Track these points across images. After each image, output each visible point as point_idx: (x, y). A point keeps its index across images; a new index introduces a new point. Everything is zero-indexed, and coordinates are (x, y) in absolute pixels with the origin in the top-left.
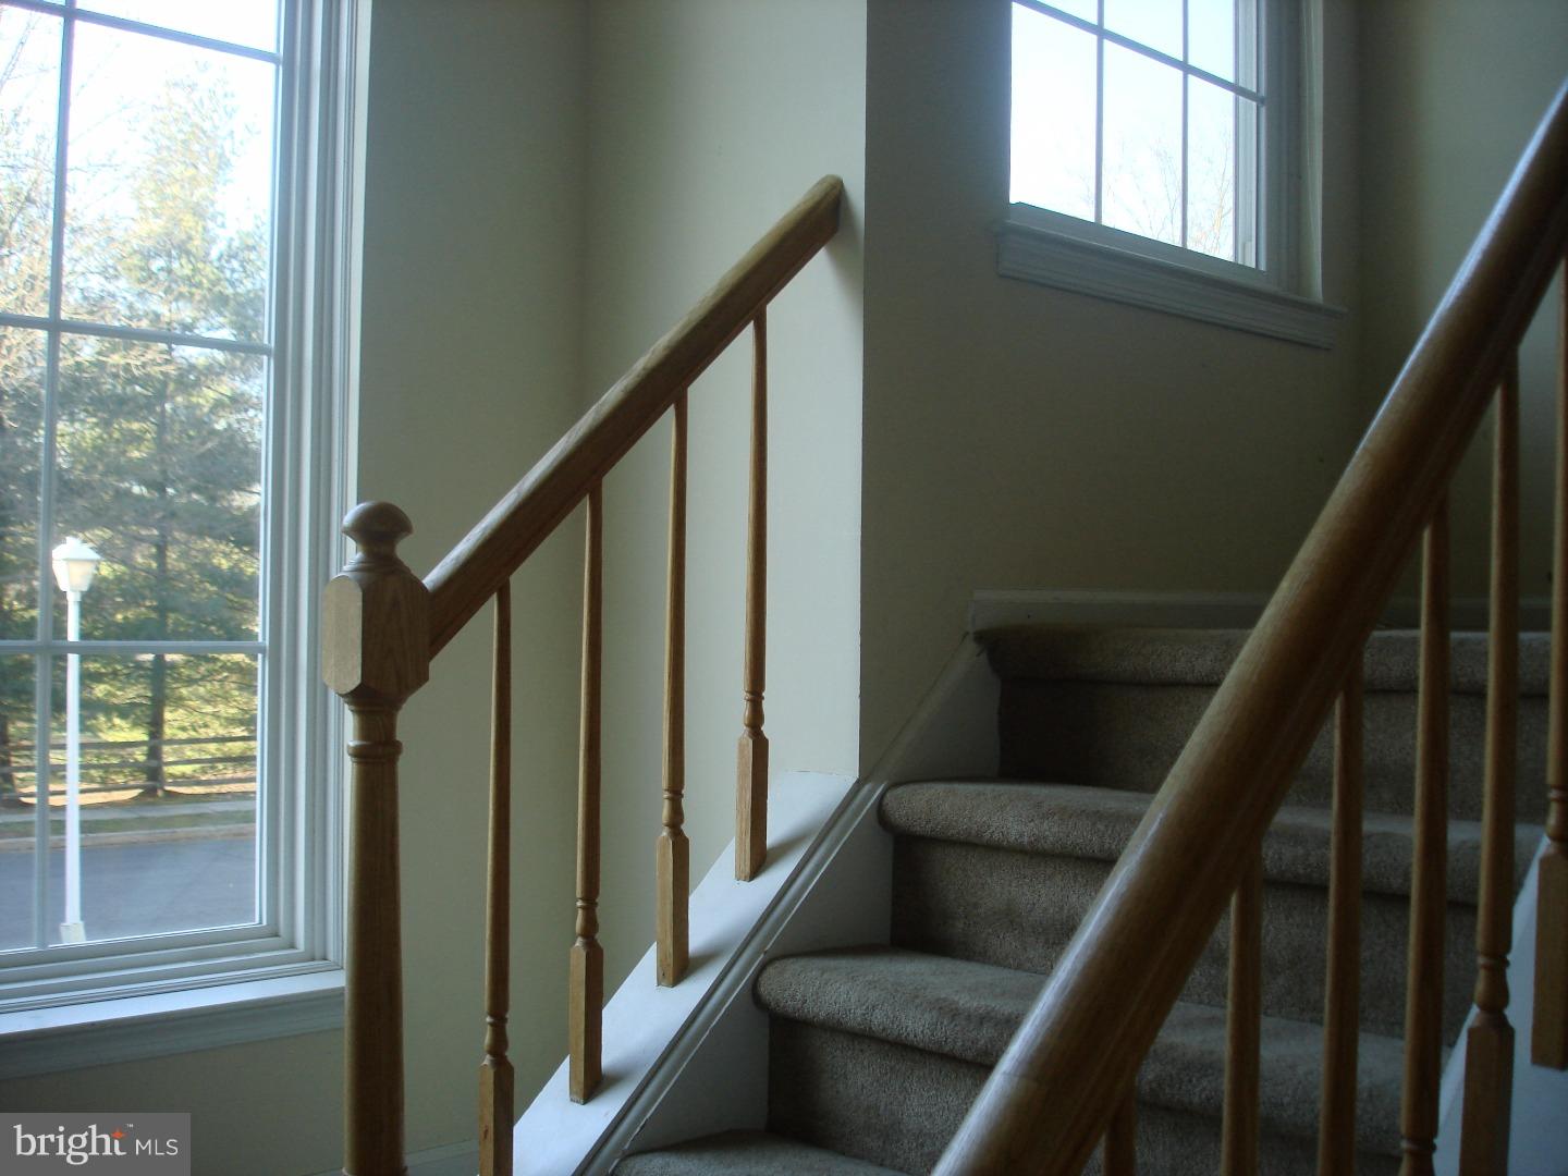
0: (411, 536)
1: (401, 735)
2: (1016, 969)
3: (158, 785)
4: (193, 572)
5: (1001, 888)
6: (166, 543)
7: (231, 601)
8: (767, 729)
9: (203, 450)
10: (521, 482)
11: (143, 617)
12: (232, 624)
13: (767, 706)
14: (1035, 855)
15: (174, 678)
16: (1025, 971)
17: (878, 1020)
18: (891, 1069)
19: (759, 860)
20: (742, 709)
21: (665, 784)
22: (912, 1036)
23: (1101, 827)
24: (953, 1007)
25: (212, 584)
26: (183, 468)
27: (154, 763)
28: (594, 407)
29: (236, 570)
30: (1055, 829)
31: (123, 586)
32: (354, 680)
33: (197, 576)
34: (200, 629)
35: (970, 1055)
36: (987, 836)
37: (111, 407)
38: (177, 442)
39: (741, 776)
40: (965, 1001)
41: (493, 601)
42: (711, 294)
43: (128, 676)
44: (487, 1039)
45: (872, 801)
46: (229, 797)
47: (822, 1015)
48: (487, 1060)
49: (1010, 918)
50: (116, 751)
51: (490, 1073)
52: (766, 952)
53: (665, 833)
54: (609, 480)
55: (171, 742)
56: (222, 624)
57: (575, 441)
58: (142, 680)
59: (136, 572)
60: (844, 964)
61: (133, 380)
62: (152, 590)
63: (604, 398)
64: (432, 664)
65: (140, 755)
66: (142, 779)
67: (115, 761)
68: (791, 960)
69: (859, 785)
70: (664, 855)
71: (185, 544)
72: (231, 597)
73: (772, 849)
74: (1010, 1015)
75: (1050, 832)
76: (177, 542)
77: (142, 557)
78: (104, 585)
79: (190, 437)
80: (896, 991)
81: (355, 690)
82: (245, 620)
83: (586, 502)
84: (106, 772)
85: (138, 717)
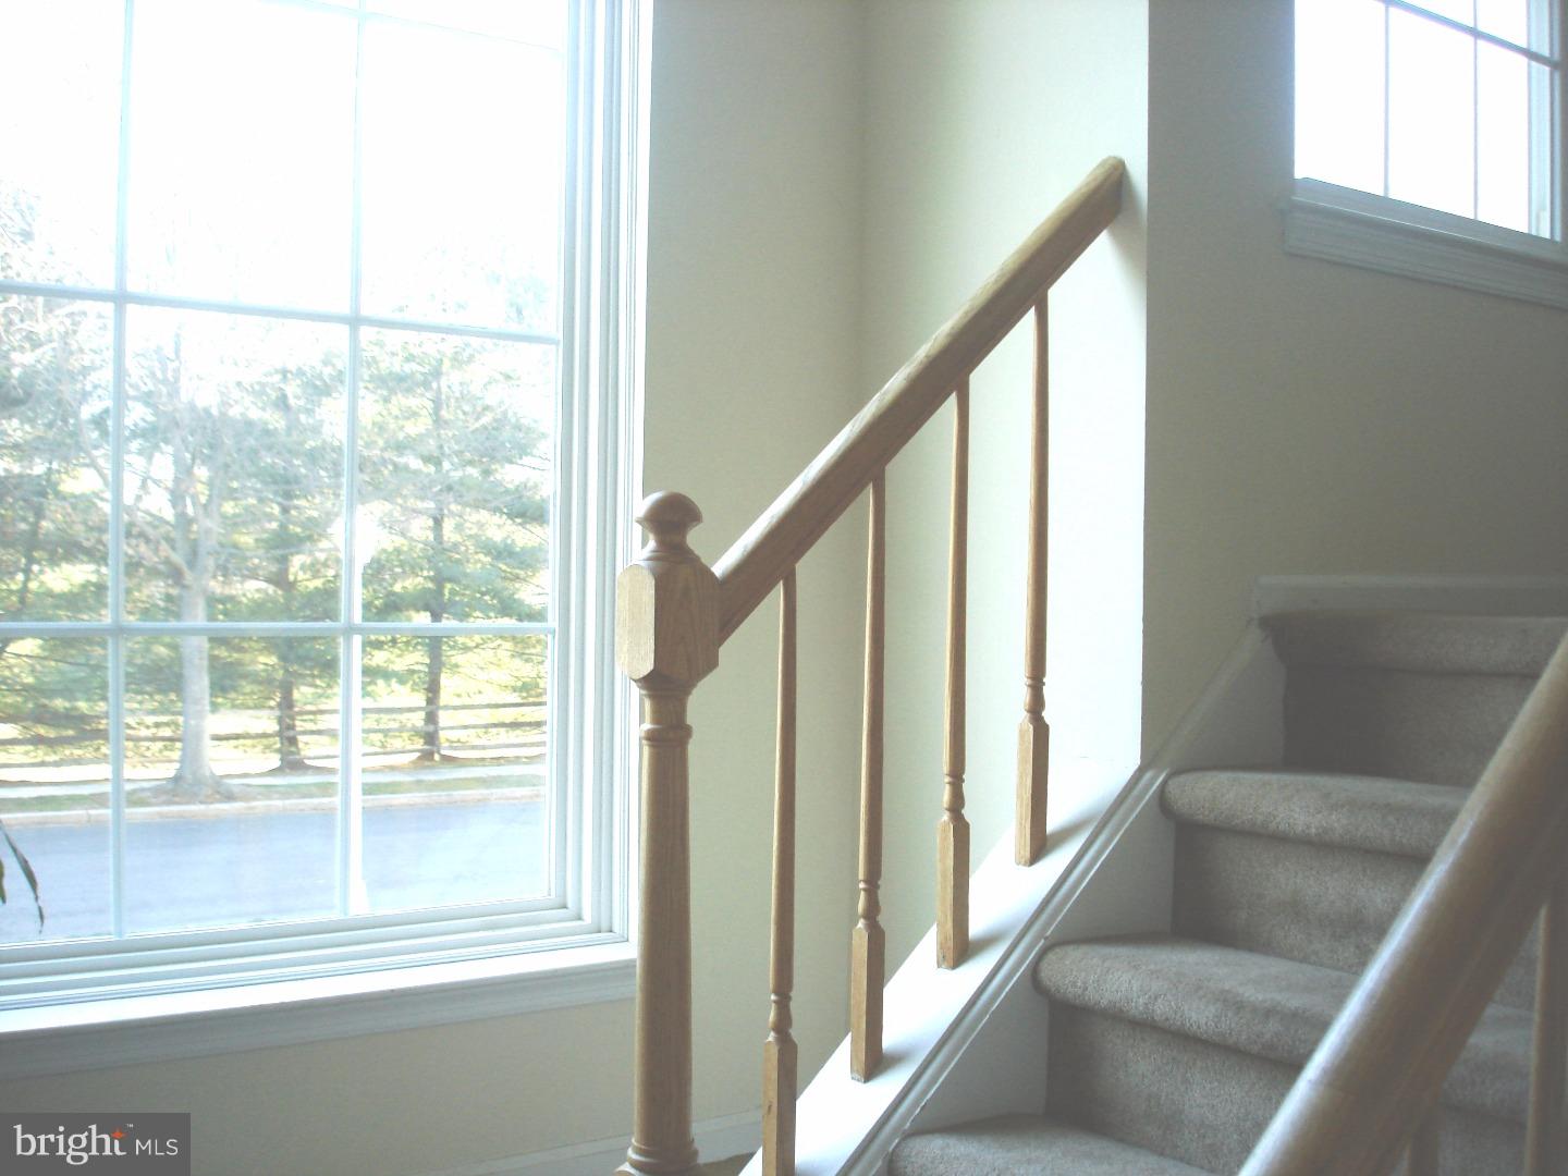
0: (701, 525)
1: (691, 718)
2: (1301, 962)
3: (435, 749)
4: (468, 543)
5: (1289, 879)
6: (442, 516)
7: (504, 571)
8: (1048, 715)
9: (477, 425)
10: (806, 471)
11: (420, 587)
12: (506, 593)
13: (1048, 692)
14: (1321, 847)
15: (449, 646)
16: (1310, 963)
17: (1161, 1009)
18: (1173, 1059)
19: (1040, 845)
20: (1023, 694)
21: (946, 768)
22: (1195, 1027)
23: (1391, 819)
24: (1239, 999)
25: (486, 555)
26: (457, 443)
27: (431, 728)
28: (878, 395)
29: (509, 542)
30: (1344, 821)
31: (402, 557)
32: (647, 666)
33: (472, 548)
34: (474, 598)
35: (1255, 1049)
36: (1273, 826)
37: (390, 384)
38: (452, 418)
39: (1022, 761)
40: (1251, 994)
41: (780, 588)
42: (993, 279)
43: (407, 643)
44: (772, 1016)
45: (1154, 788)
46: (502, 761)
47: (1104, 1003)
48: (772, 1037)
49: (1296, 909)
50: (394, 716)
51: (774, 1050)
52: (1046, 938)
53: (946, 817)
54: (892, 469)
55: (446, 707)
56: (496, 594)
57: (858, 431)
58: (419, 647)
59: (414, 544)
60: (1124, 952)
61: (410, 358)
62: (429, 561)
63: (886, 386)
64: (722, 650)
65: (418, 719)
66: (419, 744)
67: (395, 725)
68: (1071, 947)
69: (1141, 771)
70: (944, 839)
71: (461, 516)
72: (504, 567)
73: (1053, 835)
74: (1297, 1009)
75: (1337, 823)
76: (452, 513)
77: (421, 529)
78: (383, 557)
79: (465, 413)
80: (1180, 982)
81: (649, 675)
82: (518, 590)
83: (870, 492)
84: (386, 736)
85: (414, 683)
